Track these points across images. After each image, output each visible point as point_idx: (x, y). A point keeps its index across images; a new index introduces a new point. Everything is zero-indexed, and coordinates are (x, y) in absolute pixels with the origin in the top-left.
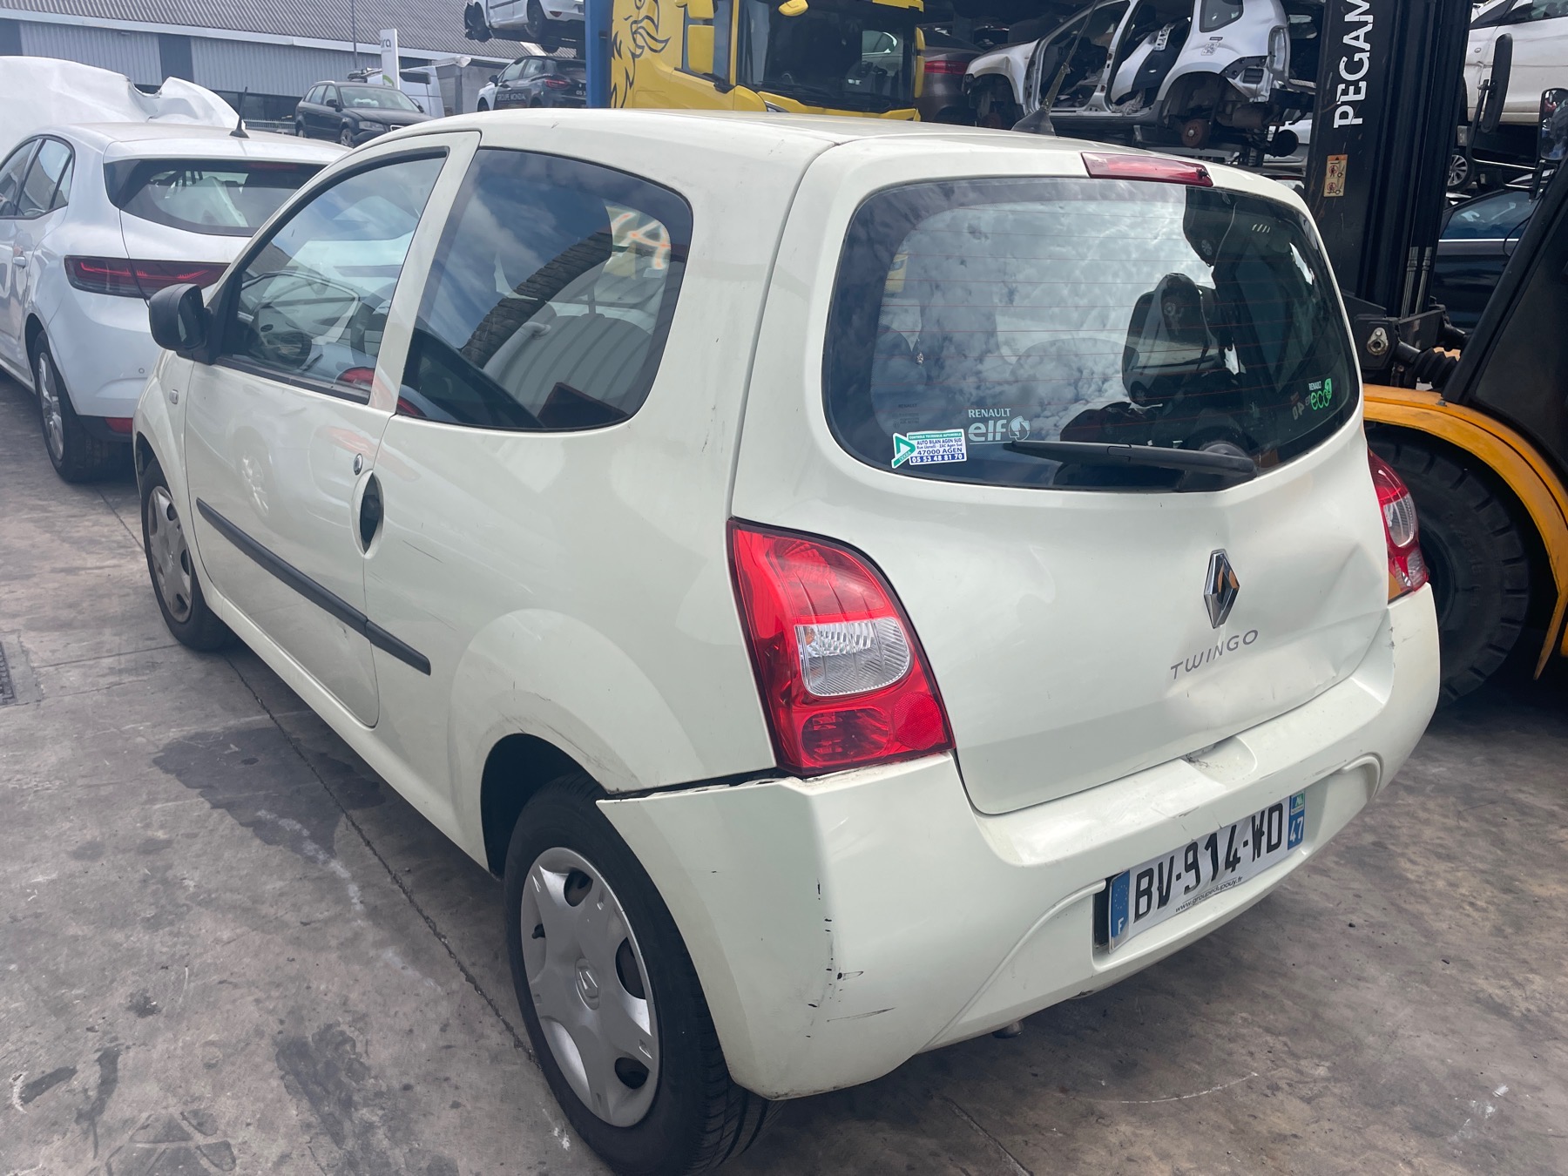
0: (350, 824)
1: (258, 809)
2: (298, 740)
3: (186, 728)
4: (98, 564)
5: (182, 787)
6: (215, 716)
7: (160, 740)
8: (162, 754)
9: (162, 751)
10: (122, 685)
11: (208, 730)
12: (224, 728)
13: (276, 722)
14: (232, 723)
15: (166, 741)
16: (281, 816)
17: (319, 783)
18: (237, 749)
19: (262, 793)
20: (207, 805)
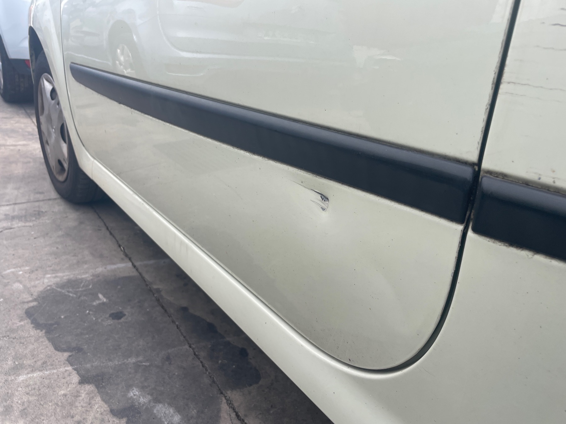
0: (233, 415)
1: (129, 387)
2: (158, 291)
3: (60, 274)
4: (14, 143)
5: (50, 349)
6: (86, 262)
7: (35, 286)
8: (35, 304)
9: (35, 300)
10: (12, 230)
11: (79, 277)
12: (93, 275)
13: (137, 270)
14: (100, 270)
15: (41, 288)
16: (157, 401)
17: (187, 347)
18: (105, 300)
19: (132, 360)
20: (75, 378)
